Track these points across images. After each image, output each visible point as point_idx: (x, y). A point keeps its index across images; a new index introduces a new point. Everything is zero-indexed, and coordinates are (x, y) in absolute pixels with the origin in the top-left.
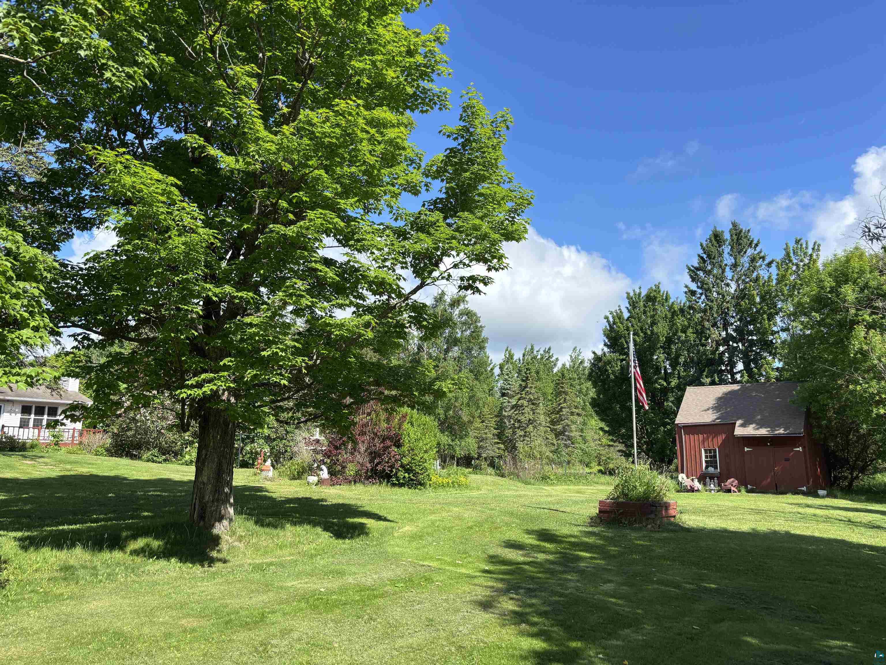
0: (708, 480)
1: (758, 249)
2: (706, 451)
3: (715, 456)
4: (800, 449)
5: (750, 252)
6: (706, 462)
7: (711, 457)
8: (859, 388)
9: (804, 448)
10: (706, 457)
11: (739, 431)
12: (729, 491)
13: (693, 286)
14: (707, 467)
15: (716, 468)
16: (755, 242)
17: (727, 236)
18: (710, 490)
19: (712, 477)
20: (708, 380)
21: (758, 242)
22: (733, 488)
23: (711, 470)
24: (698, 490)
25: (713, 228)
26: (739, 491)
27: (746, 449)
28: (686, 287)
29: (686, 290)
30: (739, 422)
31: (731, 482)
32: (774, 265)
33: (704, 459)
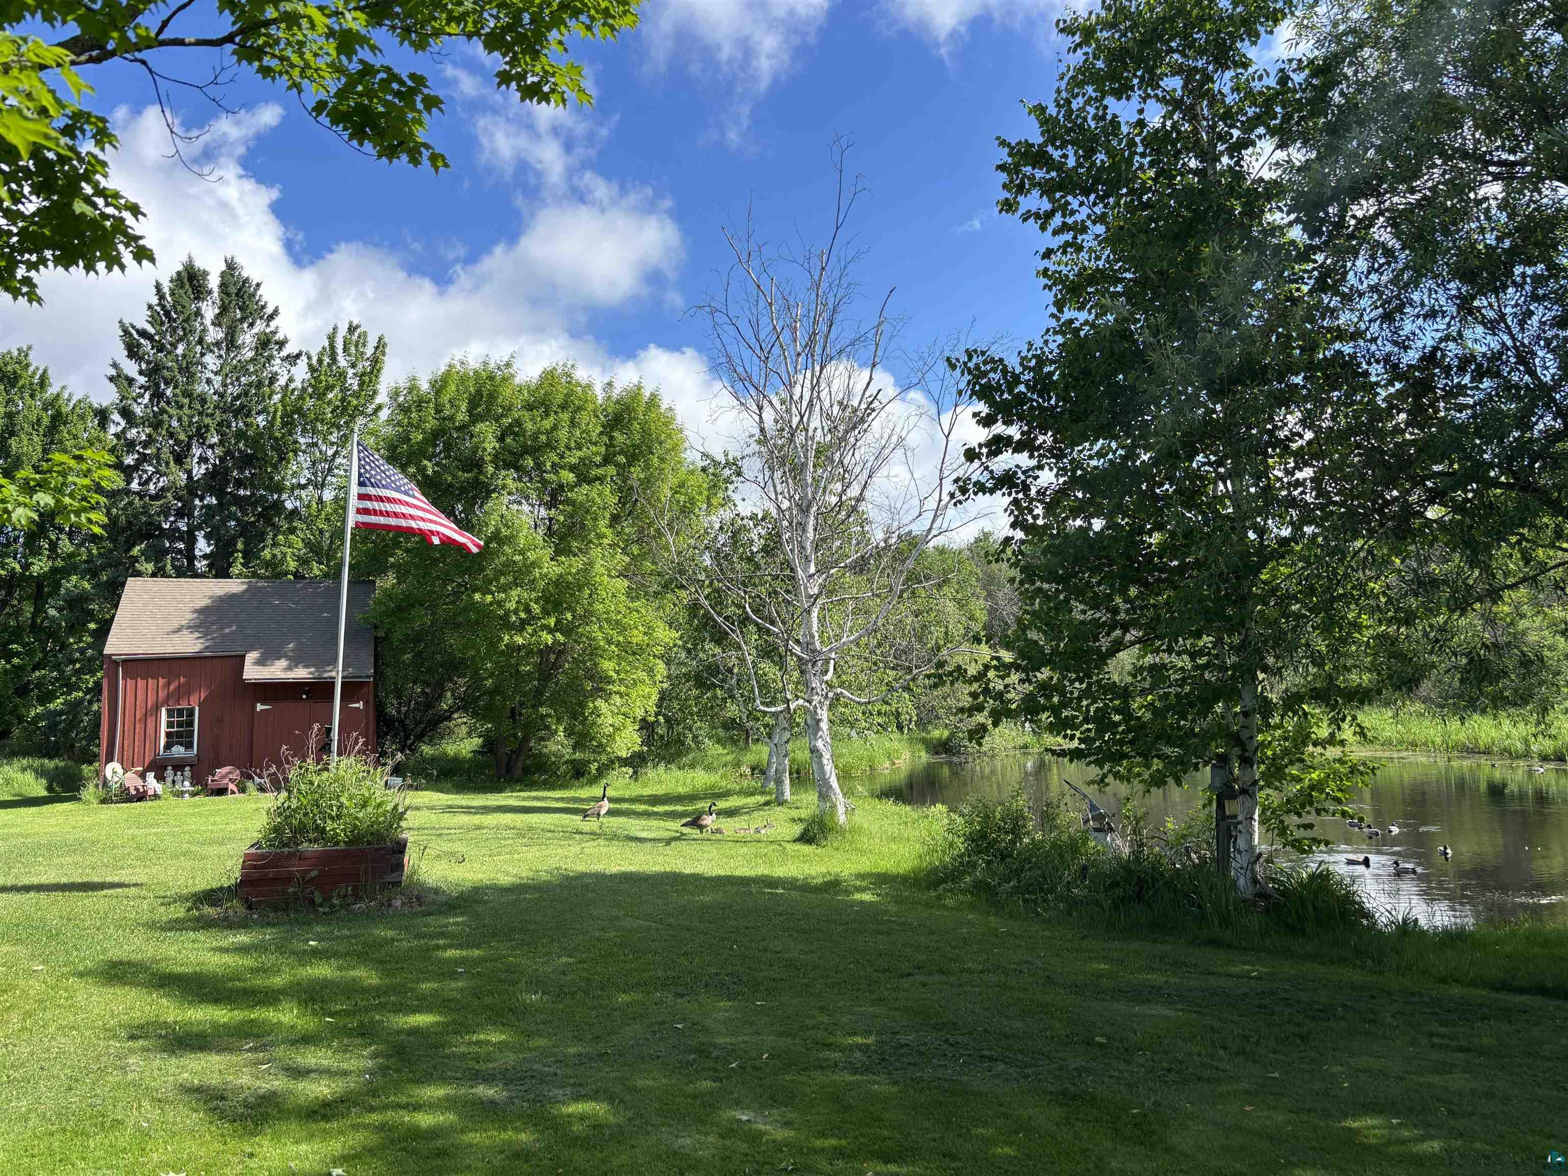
0: (169, 771)
1: (273, 324)
2: (170, 713)
3: (190, 724)
4: (360, 705)
5: (259, 326)
6: (168, 735)
7: (180, 725)
8: (489, 598)
9: (366, 704)
10: (170, 725)
11: (252, 672)
12: (221, 792)
13: (131, 368)
14: (168, 746)
15: (189, 746)
16: (269, 310)
17: (214, 282)
18: (180, 794)
19: (178, 766)
20: (150, 567)
21: (276, 312)
22: (232, 786)
23: (178, 751)
24: (156, 796)
25: (185, 259)
26: (243, 790)
27: (259, 707)
28: (115, 365)
29: (113, 372)
30: (251, 657)
31: (225, 774)
32: (303, 363)
33: (163, 728)
